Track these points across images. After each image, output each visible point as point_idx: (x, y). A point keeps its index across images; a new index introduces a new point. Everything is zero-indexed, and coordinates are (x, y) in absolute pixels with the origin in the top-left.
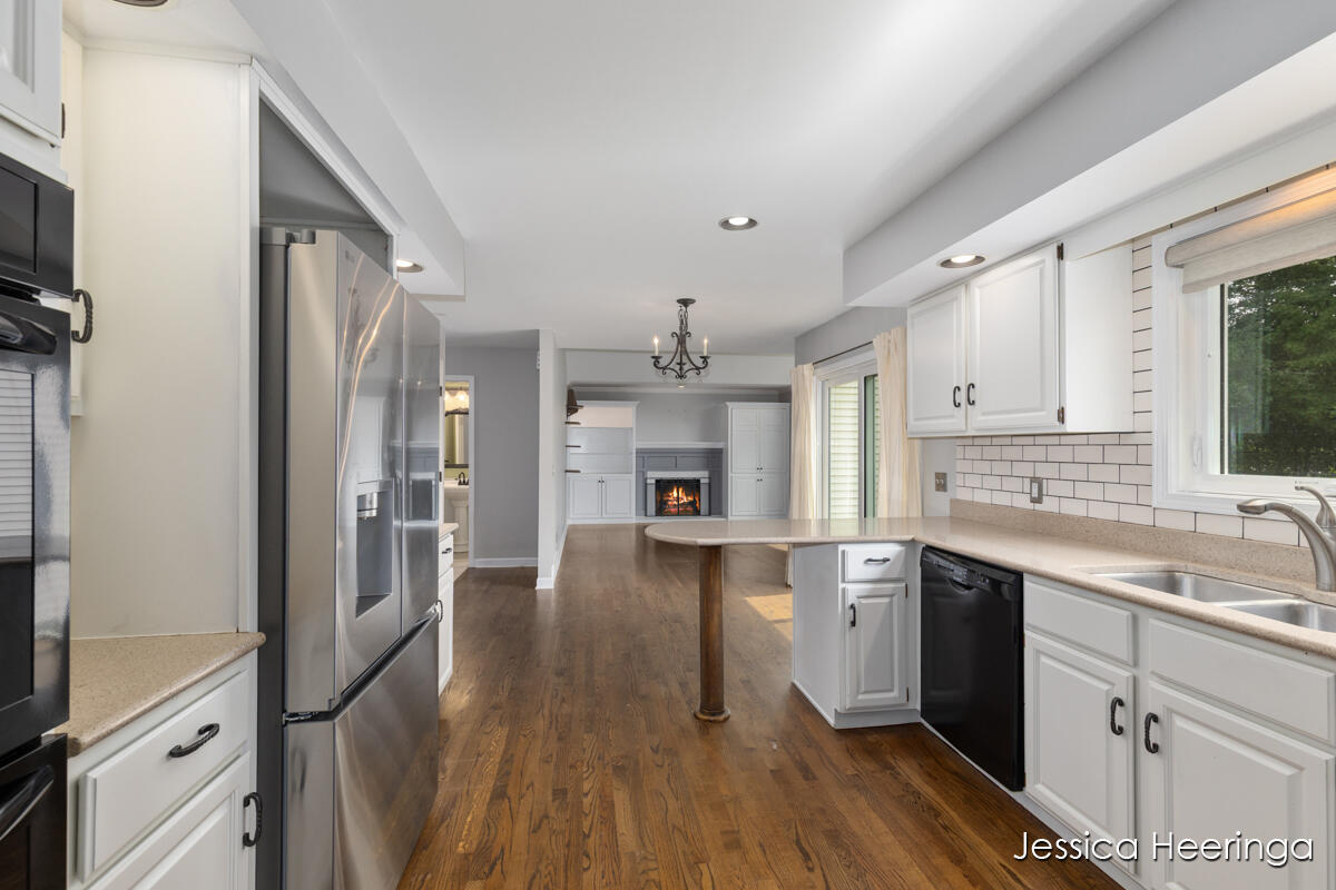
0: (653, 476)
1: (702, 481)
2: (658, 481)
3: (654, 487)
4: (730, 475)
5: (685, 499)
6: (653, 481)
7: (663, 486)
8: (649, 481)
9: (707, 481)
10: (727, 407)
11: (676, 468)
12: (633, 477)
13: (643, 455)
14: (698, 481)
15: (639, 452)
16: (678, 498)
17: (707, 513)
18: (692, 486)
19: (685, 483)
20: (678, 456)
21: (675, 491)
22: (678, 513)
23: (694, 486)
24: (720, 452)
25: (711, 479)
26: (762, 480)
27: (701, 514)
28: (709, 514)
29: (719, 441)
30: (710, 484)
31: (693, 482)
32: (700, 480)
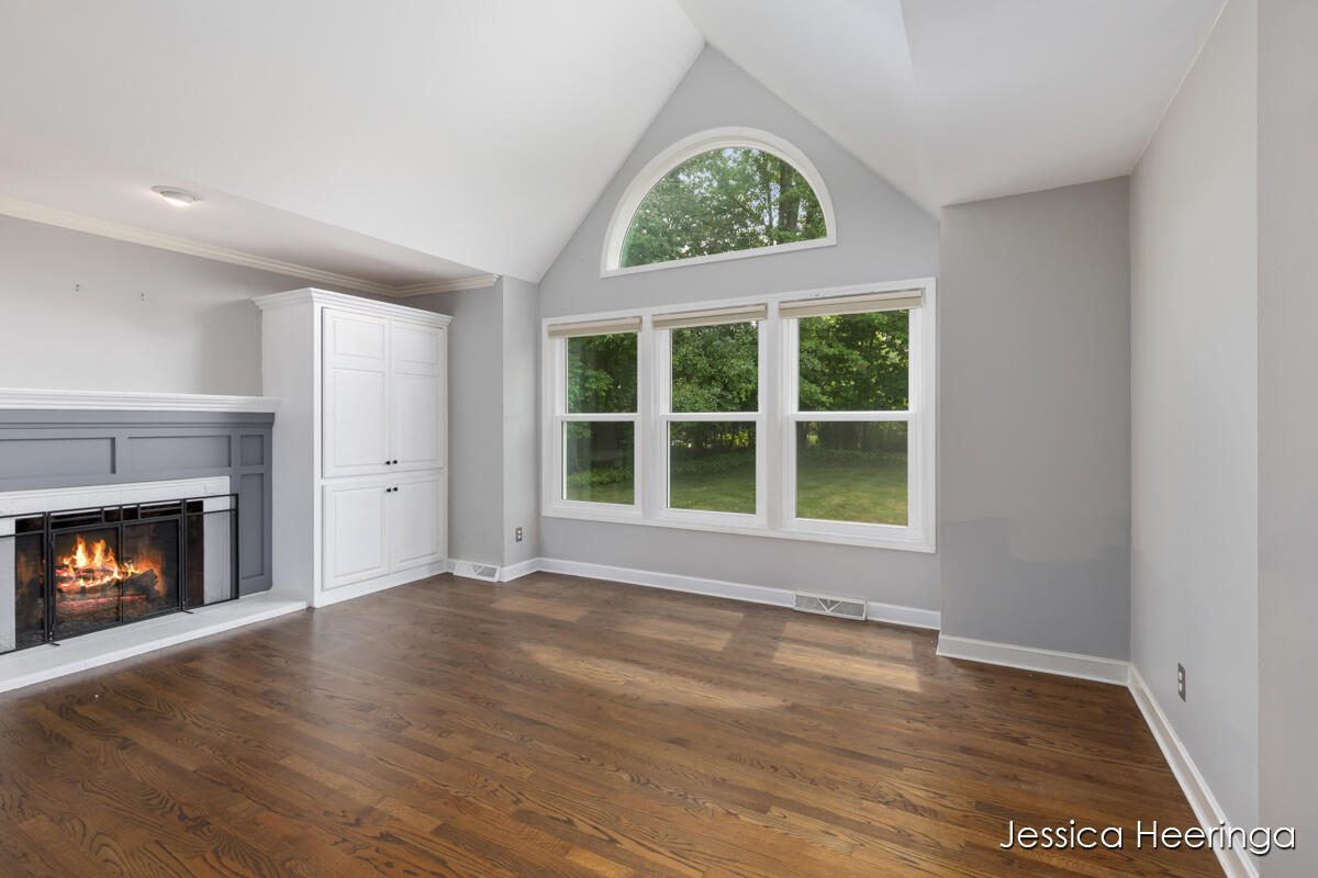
1: (208, 506)
2: (26, 525)
4: (318, 482)
6: (9, 528)
9: (226, 504)
10: (310, 301)
11: (114, 471)
14: (196, 506)
17: (227, 593)
18: (171, 526)
19: (147, 520)
20: (121, 436)
21: (81, 548)
22: (115, 616)
23: (183, 526)
24: (263, 423)
25: (237, 496)
26: (396, 489)
27: (206, 602)
28: (235, 595)
29: (261, 395)
30: (235, 513)
31: (179, 511)
32: (201, 503)
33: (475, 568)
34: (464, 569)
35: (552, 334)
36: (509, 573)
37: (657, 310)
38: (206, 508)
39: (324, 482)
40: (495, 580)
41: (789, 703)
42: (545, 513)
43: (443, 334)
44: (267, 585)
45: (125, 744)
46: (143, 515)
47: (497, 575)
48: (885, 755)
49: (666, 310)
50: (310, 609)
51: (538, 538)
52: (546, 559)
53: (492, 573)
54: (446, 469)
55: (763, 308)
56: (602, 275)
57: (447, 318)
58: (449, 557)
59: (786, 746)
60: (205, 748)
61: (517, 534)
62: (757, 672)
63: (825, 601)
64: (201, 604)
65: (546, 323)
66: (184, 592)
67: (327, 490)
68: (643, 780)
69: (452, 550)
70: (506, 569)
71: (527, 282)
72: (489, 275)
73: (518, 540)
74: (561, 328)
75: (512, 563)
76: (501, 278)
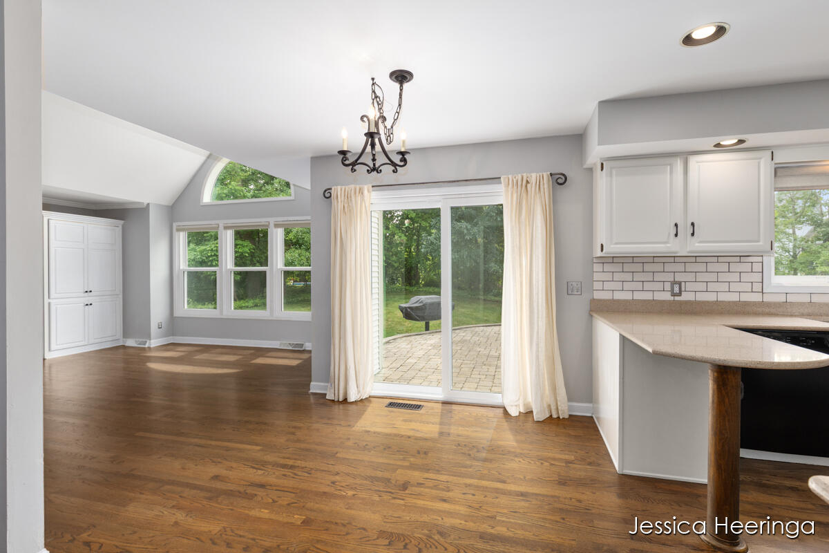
4: (47, 301)
26: (91, 304)
33: (136, 342)
34: (131, 343)
35: (179, 230)
36: (154, 343)
37: (226, 221)
39: (50, 301)
40: (146, 346)
42: (175, 315)
43: (119, 230)
47: (147, 344)
49: (230, 222)
51: (174, 324)
52: (176, 337)
53: (144, 343)
54: (121, 296)
55: (267, 223)
56: (201, 204)
57: (121, 222)
58: (124, 337)
61: (159, 325)
63: (290, 344)
65: (175, 225)
67: (51, 304)
69: (126, 334)
70: (152, 341)
71: (166, 206)
72: (143, 203)
73: (159, 328)
74: (184, 227)
75: (156, 339)
76: (148, 204)
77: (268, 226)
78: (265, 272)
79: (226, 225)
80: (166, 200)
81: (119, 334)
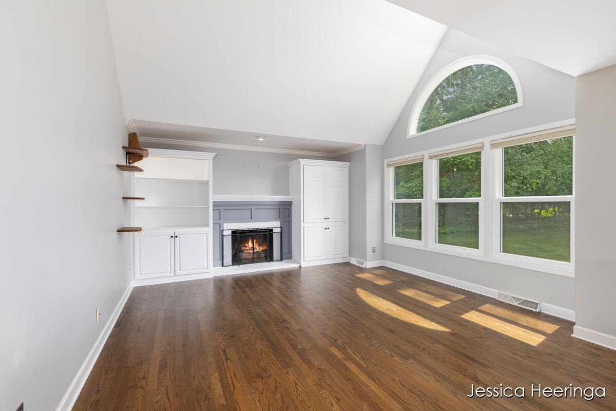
0: (229, 227)
1: (274, 230)
2: (234, 232)
3: (230, 237)
4: (302, 224)
5: (258, 249)
6: (230, 233)
7: (239, 237)
8: (225, 233)
9: (279, 230)
10: (299, 163)
11: (251, 219)
12: (210, 230)
13: (221, 208)
14: (271, 230)
15: (216, 205)
16: (253, 248)
17: (279, 259)
18: (265, 236)
19: (260, 233)
20: (253, 208)
21: (250, 242)
22: (253, 261)
23: (268, 236)
24: (289, 204)
25: (282, 228)
26: (328, 228)
27: (274, 260)
28: (281, 260)
29: (289, 195)
30: (281, 233)
31: (267, 232)
32: (272, 229)
33: (357, 261)
34: (354, 261)
35: (388, 166)
36: (369, 264)
37: (431, 151)
38: (274, 231)
39: (304, 224)
40: (364, 266)
41: (454, 332)
42: (385, 242)
43: (346, 171)
44: (291, 258)
45: (244, 292)
46: (259, 232)
47: (364, 265)
48: (483, 361)
49: (434, 151)
50: (300, 267)
51: (384, 250)
52: (386, 262)
53: (362, 264)
54: (348, 222)
55: (481, 145)
56: (408, 138)
57: (348, 164)
58: (349, 256)
59: (436, 345)
60: (259, 297)
61: (373, 250)
62: (449, 319)
63: (514, 298)
64: (272, 261)
65: (386, 162)
66: (269, 257)
67: (305, 227)
68: (368, 337)
69: (350, 254)
70: (368, 263)
71: (378, 145)
72: (361, 145)
73: (373, 252)
74: (392, 163)
75: (370, 261)
76: (365, 145)
77: (482, 147)
78: (478, 203)
79: (431, 155)
80: (379, 140)
81: (347, 254)
